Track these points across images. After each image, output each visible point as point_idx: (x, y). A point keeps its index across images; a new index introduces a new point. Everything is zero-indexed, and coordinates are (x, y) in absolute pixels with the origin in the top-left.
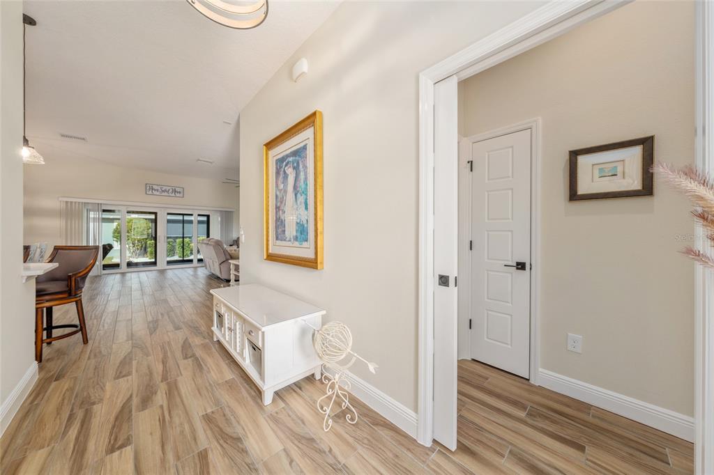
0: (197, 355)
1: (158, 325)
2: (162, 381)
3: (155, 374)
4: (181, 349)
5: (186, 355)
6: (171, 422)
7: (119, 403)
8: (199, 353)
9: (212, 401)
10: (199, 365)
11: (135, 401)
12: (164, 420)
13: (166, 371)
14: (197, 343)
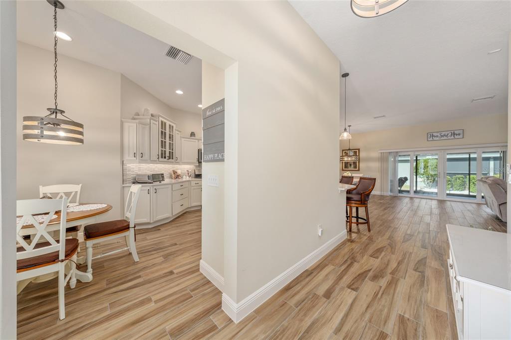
0: (426, 274)
1: (411, 239)
2: (390, 274)
3: (389, 267)
4: (416, 262)
5: (417, 268)
6: (380, 299)
7: (365, 268)
8: (429, 273)
9: (414, 313)
10: (422, 281)
11: (371, 274)
12: (377, 295)
13: (397, 270)
14: (432, 265)
